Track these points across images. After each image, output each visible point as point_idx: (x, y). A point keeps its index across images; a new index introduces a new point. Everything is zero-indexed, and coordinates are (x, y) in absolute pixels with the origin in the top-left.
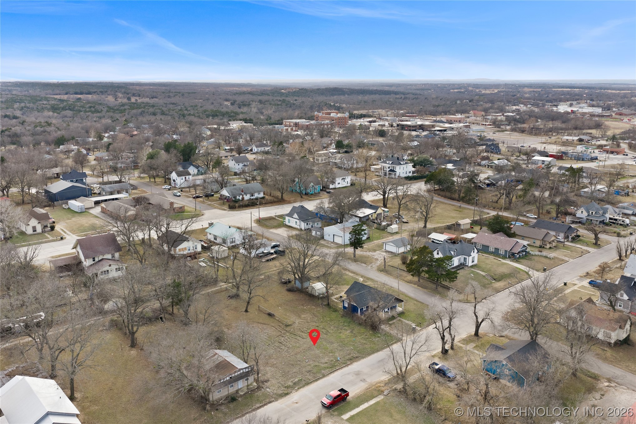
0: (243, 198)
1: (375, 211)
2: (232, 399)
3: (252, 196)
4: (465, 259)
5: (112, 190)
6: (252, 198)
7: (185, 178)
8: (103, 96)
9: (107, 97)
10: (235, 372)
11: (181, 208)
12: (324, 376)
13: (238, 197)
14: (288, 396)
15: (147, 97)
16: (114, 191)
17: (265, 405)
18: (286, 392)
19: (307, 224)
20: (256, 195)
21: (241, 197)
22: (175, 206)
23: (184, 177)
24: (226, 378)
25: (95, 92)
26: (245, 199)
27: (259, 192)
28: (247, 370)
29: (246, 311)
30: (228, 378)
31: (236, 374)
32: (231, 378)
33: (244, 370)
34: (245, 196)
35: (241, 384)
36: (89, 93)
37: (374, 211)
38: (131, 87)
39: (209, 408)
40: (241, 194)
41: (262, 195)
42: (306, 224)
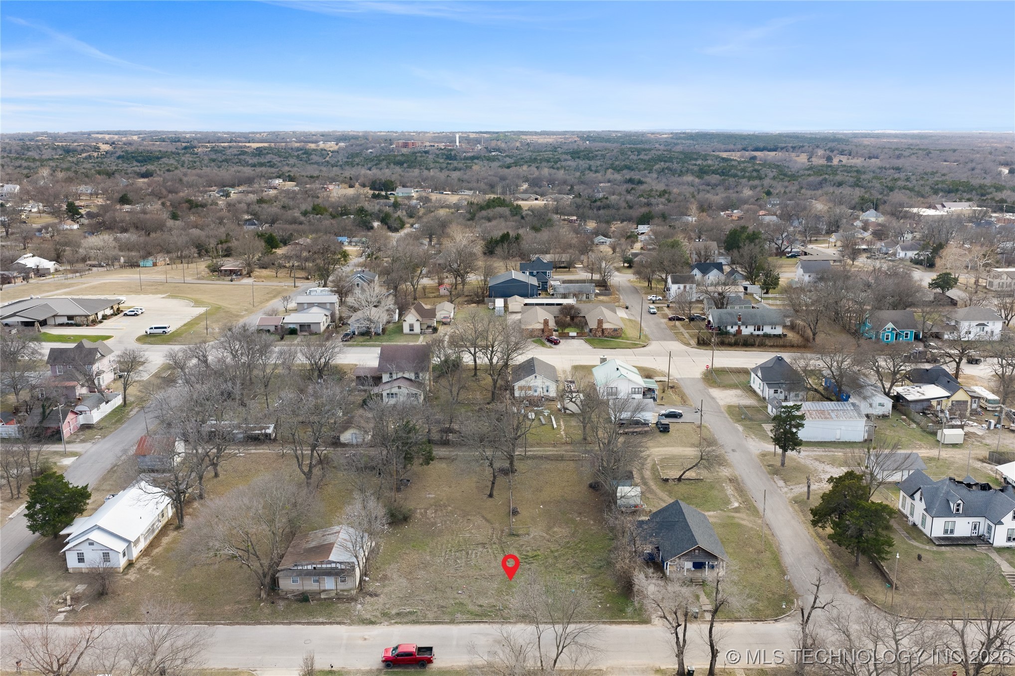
0: (739, 332)
1: (950, 395)
2: (304, 598)
3: (759, 330)
4: (990, 528)
5: (566, 292)
6: (757, 333)
7: (685, 287)
8: (793, 155)
9: (798, 156)
10: (322, 563)
11: (615, 330)
12: (452, 622)
13: (729, 328)
14: (370, 626)
15: (862, 156)
16: (569, 294)
17: (331, 623)
18: (373, 620)
19: (776, 392)
20: (767, 330)
21: (735, 328)
22: (605, 326)
23: (682, 286)
24: (307, 565)
25: (782, 149)
26: (743, 333)
27: (773, 325)
28: (343, 567)
29: (491, 496)
30: (310, 567)
31: (324, 566)
32: (314, 568)
33: (339, 566)
34: (743, 328)
35: (329, 584)
36: (775, 150)
37: (948, 394)
38: (855, 140)
39: (265, 596)
40: (736, 324)
41: (779, 331)
42: (772, 391)
